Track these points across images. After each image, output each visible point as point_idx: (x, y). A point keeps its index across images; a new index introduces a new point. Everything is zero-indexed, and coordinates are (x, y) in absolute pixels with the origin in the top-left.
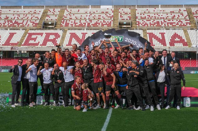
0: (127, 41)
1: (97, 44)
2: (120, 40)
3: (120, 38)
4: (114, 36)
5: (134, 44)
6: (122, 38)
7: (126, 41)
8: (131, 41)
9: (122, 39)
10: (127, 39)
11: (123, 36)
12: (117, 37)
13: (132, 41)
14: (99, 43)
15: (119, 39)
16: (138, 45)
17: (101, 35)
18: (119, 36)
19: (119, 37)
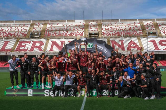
2: (91, 46)
8: (99, 47)
9: (92, 46)
16: (104, 50)
18: (90, 43)
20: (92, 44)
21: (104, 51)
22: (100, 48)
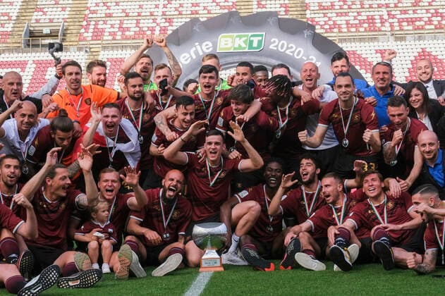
0: (277, 46)
1: (186, 60)
2: (255, 45)
3: (256, 40)
4: (235, 34)
5: (298, 55)
6: (260, 38)
7: (271, 47)
8: (288, 48)
9: (260, 42)
10: (274, 42)
11: (264, 33)
12: (245, 36)
13: (292, 47)
14: (191, 56)
16: (308, 59)
17: (198, 30)
18: (250, 34)
19: (252, 36)
20: (262, 36)
22: (293, 52)
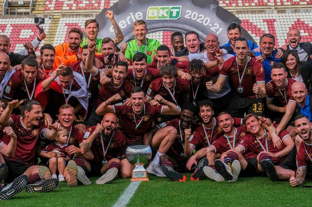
0: (190, 16)
1: (123, 25)
2: (174, 15)
3: (175, 11)
4: (160, 7)
5: (206, 22)
6: (178, 10)
7: (186, 16)
8: (198, 18)
9: (178, 13)
10: (189, 13)
11: (181, 6)
12: (167, 8)
13: (201, 17)
14: (127, 23)
15: (171, 13)
16: (213, 26)
17: (132, 3)
18: (171, 7)
20: (179, 8)
21: (212, 29)
22: (202, 21)
